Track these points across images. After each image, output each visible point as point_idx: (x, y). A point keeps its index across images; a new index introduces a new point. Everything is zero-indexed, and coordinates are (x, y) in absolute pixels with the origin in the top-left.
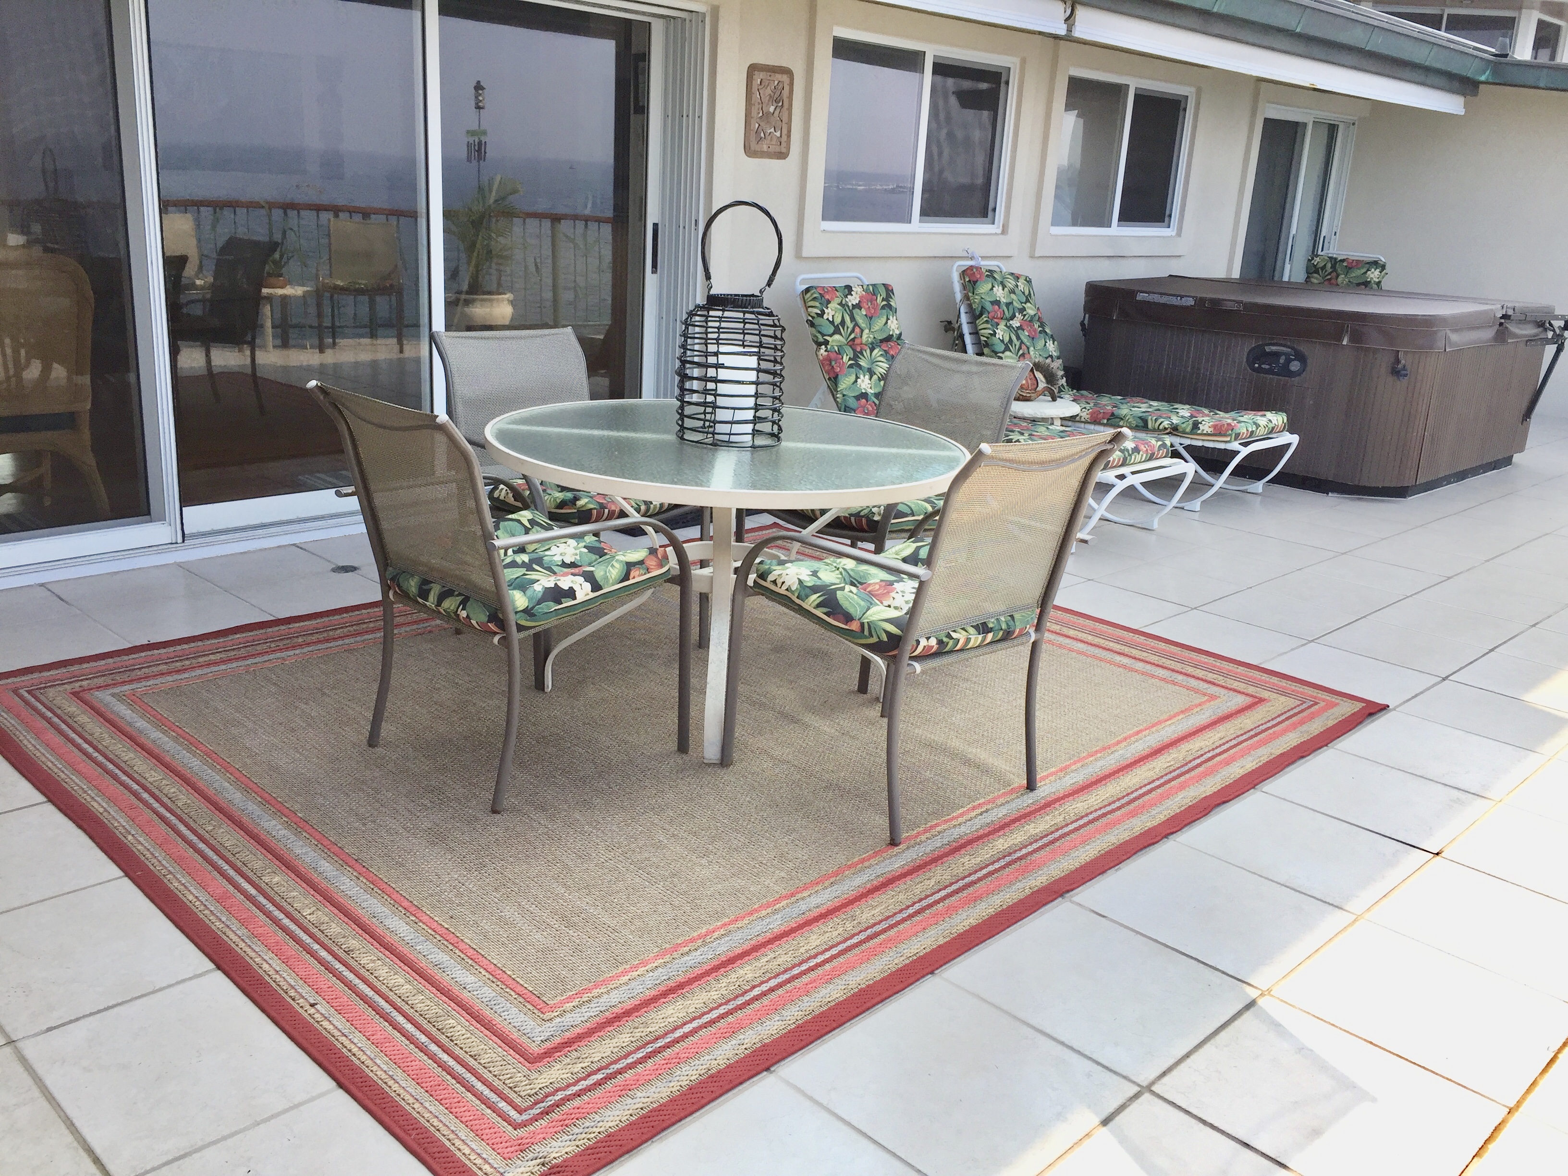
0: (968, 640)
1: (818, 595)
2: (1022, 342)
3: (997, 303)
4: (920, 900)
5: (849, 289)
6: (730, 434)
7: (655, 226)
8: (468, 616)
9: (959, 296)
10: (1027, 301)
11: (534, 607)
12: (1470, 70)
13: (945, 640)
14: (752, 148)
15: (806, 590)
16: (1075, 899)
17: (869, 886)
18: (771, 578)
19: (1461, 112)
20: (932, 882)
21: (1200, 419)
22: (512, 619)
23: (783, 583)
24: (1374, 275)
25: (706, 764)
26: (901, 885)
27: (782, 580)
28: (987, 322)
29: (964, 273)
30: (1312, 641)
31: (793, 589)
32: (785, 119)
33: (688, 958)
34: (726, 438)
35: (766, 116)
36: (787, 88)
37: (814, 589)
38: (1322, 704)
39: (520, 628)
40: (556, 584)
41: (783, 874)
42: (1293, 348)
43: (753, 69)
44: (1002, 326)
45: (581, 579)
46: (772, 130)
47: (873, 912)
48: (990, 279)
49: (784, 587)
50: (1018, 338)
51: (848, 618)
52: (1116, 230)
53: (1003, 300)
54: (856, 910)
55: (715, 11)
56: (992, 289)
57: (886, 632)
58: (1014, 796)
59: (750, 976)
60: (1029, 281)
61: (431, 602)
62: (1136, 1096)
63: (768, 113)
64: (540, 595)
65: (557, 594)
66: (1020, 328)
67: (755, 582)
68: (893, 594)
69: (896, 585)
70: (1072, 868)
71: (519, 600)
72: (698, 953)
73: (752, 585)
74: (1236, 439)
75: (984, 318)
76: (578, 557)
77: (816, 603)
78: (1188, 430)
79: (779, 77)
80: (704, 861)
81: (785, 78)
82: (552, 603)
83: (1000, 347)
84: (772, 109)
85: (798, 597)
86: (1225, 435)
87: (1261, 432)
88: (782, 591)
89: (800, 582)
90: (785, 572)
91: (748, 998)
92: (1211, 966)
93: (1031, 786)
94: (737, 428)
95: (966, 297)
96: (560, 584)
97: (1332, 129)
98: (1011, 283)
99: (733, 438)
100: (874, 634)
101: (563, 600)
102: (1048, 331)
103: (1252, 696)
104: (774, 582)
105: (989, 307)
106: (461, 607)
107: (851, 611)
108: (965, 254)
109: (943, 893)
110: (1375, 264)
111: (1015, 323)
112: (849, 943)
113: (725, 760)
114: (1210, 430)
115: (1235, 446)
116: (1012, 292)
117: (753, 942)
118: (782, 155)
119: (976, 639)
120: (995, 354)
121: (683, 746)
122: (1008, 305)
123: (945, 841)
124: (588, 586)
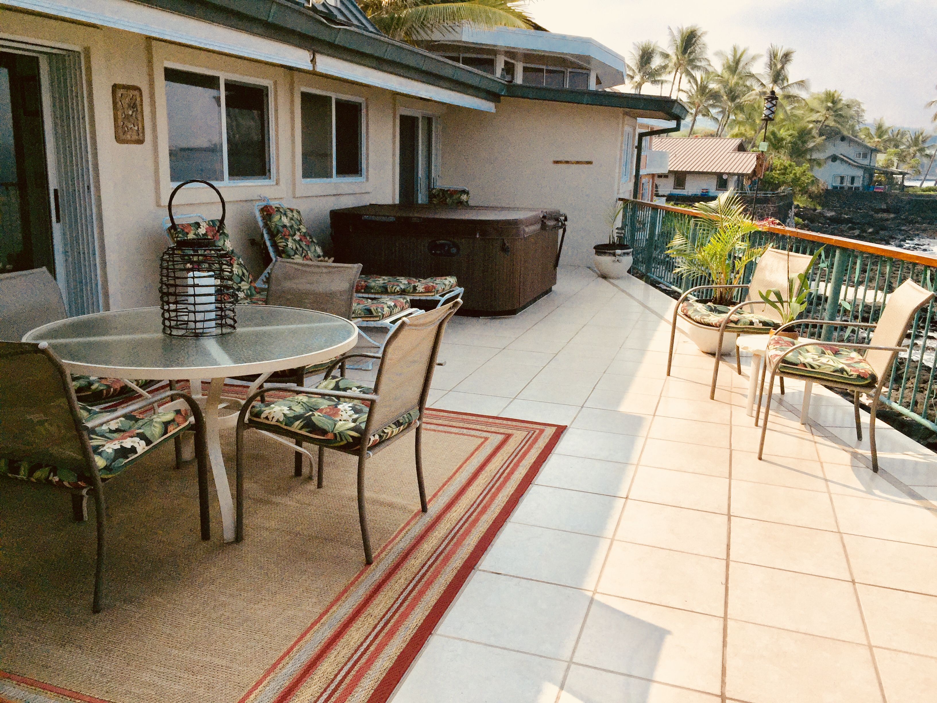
0: (392, 432)
1: (300, 421)
2: (303, 249)
3: (285, 226)
4: (402, 593)
5: (197, 225)
6: (203, 329)
7: (56, 191)
8: (60, 480)
9: (261, 224)
10: (301, 224)
11: (111, 464)
12: (496, 89)
13: (382, 434)
14: (121, 138)
15: (290, 420)
16: (480, 568)
17: (368, 593)
18: (263, 416)
19: (493, 110)
20: (402, 580)
21: (416, 284)
22: (99, 476)
23: (273, 418)
24: (464, 197)
25: (227, 543)
26: (386, 588)
27: (272, 416)
28: (281, 238)
29: (262, 210)
30: (515, 398)
31: (281, 420)
32: (140, 119)
33: (286, 671)
34: (201, 331)
35: (127, 117)
36: (138, 99)
37: (297, 418)
38: (538, 431)
39: (104, 480)
40: (121, 446)
41: (314, 600)
42: (450, 241)
43: (115, 87)
44: (290, 240)
45: (137, 439)
46: (132, 126)
47: (380, 608)
48: (279, 213)
49: (274, 420)
50: (301, 247)
51: (324, 432)
52: (335, 179)
53: (288, 225)
54: (369, 610)
55: (87, 51)
56: (281, 219)
57: (352, 437)
58: (418, 518)
59: (330, 670)
60: (299, 212)
61: (22, 475)
62: (568, 668)
63: (128, 115)
64: (113, 455)
65: (123, 452)
66: (300, 240)
67: (249, 420)
68: (340, 413)
69: (339, 407)
70: (470, 551)
71: (100, 462)
72: (290, 665)
73: (247, 422)
74: (437, 293)
75: (280, 236)
76: (120, 425)
77: (299, 427)
78: (411, 291)
79: (132, 93)
80: (260, 606)
81: (136, 93)
82: (121, 460)
83: (292, 253)
84: (130, 113)
85: (286, 425)
86: (431, 292)
87: (447, 288)
88: (274, 422)
89: (285, 415)
90: (272, 411)
91: (336, 683)
92: (563, 586)
93: (424, 509)
94: (207, 324)
95: (266, 225)
96: (124, 445)
97: (429, 120)
98: (290, 214)
99: (205, 331)
100: (343, 439)
101: (129, 455)
102: (314, 240)
103: (504, 434)
104: (267, 418)
105: (281, 229)
106: (52, 474)
107: (325, 427)
108: (259, 198)
109: (412, 585)
110: (464, 192)
111: (297, 237)
112: (376, 631)
113: (239, 538)
114: (423, 290)
115: (437, 297)
116: (292, 219)
117: (319, 648)
118: (140, 142)
119: (396, 430)
120: (289, 256)
121: (206, 535)
122: (292, 227)
123: (396, 554)
124: (143, 443)
